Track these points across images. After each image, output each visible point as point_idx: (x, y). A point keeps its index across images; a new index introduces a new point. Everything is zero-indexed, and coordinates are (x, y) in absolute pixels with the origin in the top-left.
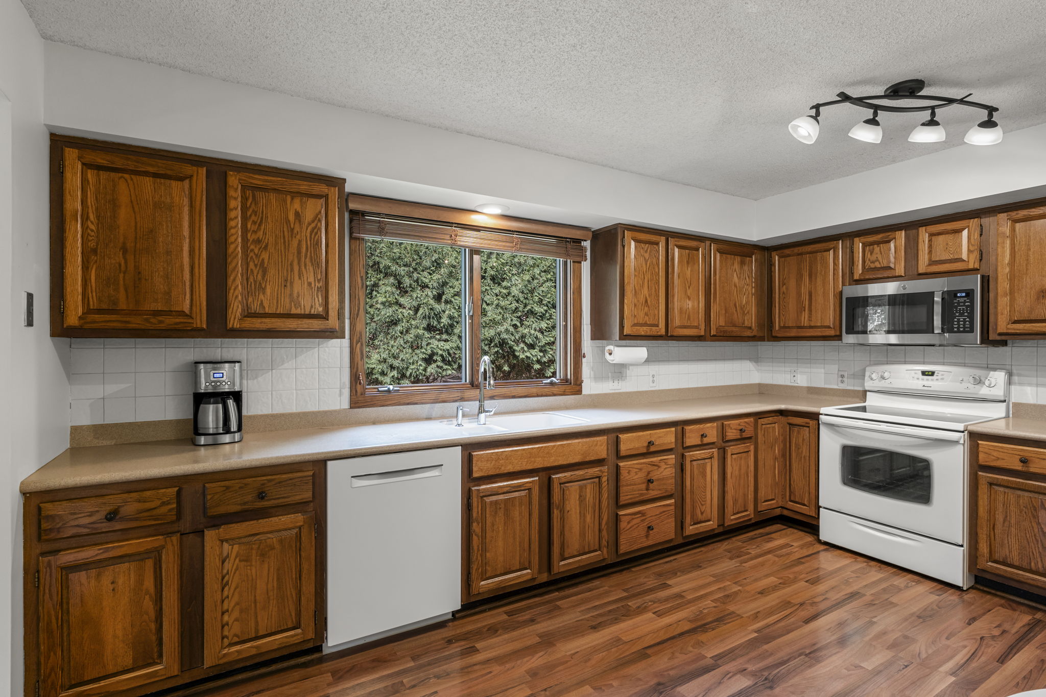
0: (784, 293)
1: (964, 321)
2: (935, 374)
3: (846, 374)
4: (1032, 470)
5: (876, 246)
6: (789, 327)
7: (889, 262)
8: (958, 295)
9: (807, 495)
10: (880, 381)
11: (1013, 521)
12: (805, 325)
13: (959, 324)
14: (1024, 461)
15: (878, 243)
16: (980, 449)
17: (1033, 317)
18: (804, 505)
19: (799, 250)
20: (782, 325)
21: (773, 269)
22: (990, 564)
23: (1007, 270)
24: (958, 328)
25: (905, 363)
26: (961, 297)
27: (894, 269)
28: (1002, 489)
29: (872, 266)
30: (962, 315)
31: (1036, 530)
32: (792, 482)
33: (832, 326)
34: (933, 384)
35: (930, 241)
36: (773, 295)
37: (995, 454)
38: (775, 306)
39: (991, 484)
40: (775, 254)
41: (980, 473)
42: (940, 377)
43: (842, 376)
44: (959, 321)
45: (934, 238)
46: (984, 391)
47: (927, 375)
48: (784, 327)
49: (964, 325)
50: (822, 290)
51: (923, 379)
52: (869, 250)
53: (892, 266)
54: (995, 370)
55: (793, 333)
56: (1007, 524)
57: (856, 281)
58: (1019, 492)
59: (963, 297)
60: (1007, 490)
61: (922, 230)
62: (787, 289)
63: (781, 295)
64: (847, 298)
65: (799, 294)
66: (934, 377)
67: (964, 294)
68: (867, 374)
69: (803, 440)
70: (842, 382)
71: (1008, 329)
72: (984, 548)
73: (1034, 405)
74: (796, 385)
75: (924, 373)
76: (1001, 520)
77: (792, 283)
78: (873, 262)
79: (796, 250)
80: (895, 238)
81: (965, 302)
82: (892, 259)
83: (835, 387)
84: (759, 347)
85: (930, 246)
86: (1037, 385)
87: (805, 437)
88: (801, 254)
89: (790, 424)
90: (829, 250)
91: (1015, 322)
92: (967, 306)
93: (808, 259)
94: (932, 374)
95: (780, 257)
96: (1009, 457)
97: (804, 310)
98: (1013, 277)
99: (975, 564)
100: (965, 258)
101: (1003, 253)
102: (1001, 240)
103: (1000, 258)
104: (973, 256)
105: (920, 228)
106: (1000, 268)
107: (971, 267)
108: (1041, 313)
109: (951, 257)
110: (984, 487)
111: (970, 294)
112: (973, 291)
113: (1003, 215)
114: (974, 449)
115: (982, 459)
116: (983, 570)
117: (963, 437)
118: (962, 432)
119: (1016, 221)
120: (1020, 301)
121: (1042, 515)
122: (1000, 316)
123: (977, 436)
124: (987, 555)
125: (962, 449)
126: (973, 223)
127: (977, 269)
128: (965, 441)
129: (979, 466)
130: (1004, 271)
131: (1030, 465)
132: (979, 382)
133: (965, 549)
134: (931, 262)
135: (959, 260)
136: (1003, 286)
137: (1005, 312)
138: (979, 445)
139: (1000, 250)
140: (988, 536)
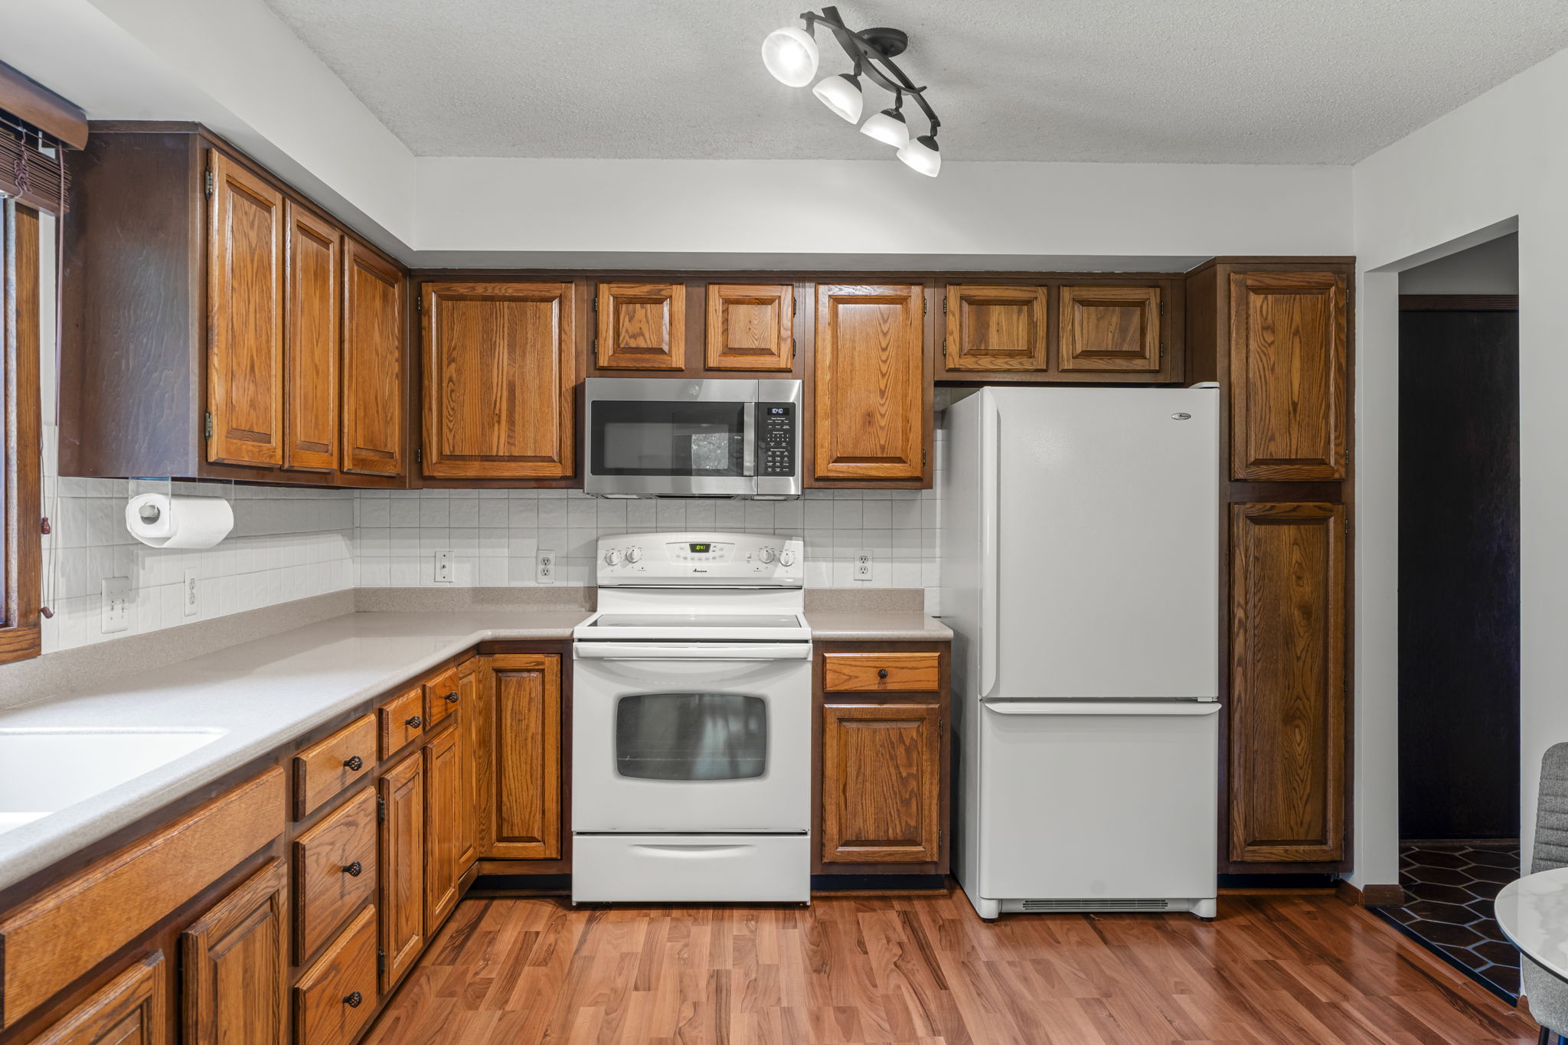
0: (451, 380)
1: (782, 456)
2: (711, 548)
3: (551, 556)
4: (890, 687)
5: (638, 306)
6: (462, 458)
7: (661, 339)
8: (774, 411)
9: (538, 816)
10: (624, 566)
11: (868, 772)
12: (501, 453)
13: (774, 462)
14: (881, 676)
15: (643, 301)
16: (828, 666)
17: (858, 454)
18: (533, 839)
19: (486, 289)
20: (447, 451)
21: (425, 323)
22: (840, 849)
23: (828, 377)
24: (773, 467)
25: (657, 530)
26: (778, 414)
27: (670, 354)
28: (854, 725)
29: (633, 344)
30: (778, 445)
31: (894, 778)
32: (505, 798)
33: (556, 458)
34: (711, 567)
35: (726, 311)
36: (426, 383)
37: (847, 670)
38: (430, 409)
39: (841, 720)
40: (430, 289)
41: (826, 706)
42: (717, 554)
43: (546, 561)
44: (774, 455)
45: (732, 307)
46: (779, 574)
47: (700, 551)
48: (453, 457)
49: (781, 462)
50: (537, 381)
51: (693, 559)
52: (627, 313)
53: (666, 348)
54: (790, 537)
55: (473, 470)
56: (860, 779)
57: (603, 369)
58: (876, 725)
59: (781, 415)
60: (860, 725)
61: (714, 290)
62: (459, 371)
63: (444, 385)
64: (593, 403)
65: (487, 386)
66: (710, 554)
67: (780, 411)
68: (601, 554)
69: (531, 700)
70: (545, 573)
71: (829, 471)
72: (832, 827)
73: (831, 591)
74: (448, 585)
75: (694, 548)
76: (854, 774)
77: (471, 358)
78: (634, 336)
79: (480, 289)
80: (671, 297)
81: (782, 424)
82: (666, 337)
83: (532, 584)
84: (357, 503)
85: (726, 321)
86: (833, 559)
87: (533, 695)
88: (491, 299)
89: (498, 671)
90: (550, 300)
91: (838, 460)
92: (786, 431)
93: (506, 310)
94: (706, 548)
95: (441, 298)
96: (862, 672)
97: (499, 422)
98: (835, 388)
99: (822, 857)
100: (774, 349)
101: (824, 348)
102: (820, 328)
103: (819, 356)
104: (786, 348)
105: (711, 287)
106: (819, 373)
107: (783, 365)
108: (868, 448)
109: (755, 345)
110: (832, 727)
111: (788, 410)
112: (793, 405)
113: (822, 288)
114: (820, 668)
115: (832, 682)
116: (831, 863)
117: (806, 650)
118: (806, 641)
119: (837, 300)
120: (843, 427)
121: (901, 751)
122: (819, 450)
123: (822, 646)
124: (836, 837)
125: (807, 671)
126: (785, 293)
127: (790, 371)
128: (810, 658)
129: (824, 694)
130: (824, 377)
131: (888, 679)
132: (773, 559)
133: (809, 837)
134: (729, 351)
135: (767, 352)
136: (824, 401)
137: (826, 444)
138: (824, 659)
139: (820, 343)
140: (838, 805)
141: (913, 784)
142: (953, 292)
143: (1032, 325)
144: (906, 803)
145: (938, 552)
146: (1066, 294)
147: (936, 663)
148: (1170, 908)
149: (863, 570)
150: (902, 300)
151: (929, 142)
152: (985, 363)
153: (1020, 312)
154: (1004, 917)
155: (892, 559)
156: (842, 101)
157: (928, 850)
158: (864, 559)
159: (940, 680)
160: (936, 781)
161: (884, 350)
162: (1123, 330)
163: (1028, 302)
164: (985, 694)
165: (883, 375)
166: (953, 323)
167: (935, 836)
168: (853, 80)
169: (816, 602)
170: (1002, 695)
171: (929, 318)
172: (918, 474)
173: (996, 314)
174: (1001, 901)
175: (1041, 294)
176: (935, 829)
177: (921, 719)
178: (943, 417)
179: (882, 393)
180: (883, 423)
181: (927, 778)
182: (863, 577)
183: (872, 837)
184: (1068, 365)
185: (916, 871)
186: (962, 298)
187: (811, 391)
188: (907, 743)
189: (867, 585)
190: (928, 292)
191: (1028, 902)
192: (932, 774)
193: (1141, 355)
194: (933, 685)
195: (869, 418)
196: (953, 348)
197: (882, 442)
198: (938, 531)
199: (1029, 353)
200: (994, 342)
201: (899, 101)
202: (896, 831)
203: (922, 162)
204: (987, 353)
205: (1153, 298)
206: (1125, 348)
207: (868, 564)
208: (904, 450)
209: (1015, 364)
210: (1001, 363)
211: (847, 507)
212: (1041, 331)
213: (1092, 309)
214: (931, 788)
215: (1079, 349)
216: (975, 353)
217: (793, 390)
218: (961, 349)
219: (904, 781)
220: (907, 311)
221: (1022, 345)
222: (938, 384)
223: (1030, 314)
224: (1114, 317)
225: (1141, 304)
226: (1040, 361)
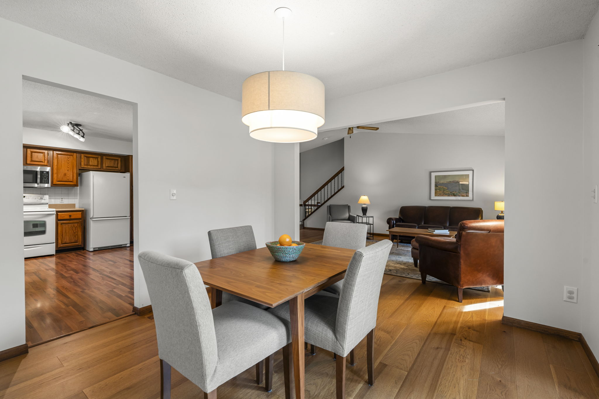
1: (46, 180)
2: (25, 197)
4: (72, 218)
8: (44, 172)
11: (67, 232)
13: (44, 181)
14: (70, 216)
17: (63, 180)
22: (62, 245)
23: (56, 167)
24: (44, 182)
26: (45, 173)
28: (64, 224)
30: (45, 178)
31: (73, 232)
34: (25, 200)
35: (31, 154)
37: (63, 216)
39: (61, 224)
41: (59, 222)
42: (27, 198)
44: (44, 180)
45: (33, 153)
46: (43, 201)
54: (46, 195)
58: (69, 224)
59: (46, 173)
60: (66, 224)
71: (56, 183)
72: (60, 241)
73: (54, 204)
76: (64, 232)
81: (46, 175)
85: (32, 156)
86: (55, 199)
91: (59, 181)
92: (47, 176)
96: (66, 216)
98: (57, 169)
99: (57, 247)
100: (43, 161)
101: (55, 162)
102: (54, 158)
103: (54, 163)
104: (46, 162)
105: (28, 149)
106: (54, 166)
107: (46, 164)
108: (65, 179)
109: (39, 160)
110: (59, 225)
111: (48, 173)
112: (49, 172)
113: (54, 152)
114: (57, 215)
115: (59, 218)
116: (59, 248)
117: (55, 212)
118: (54, 211)
119: (58, 154)
120: (59, 176)
121: (74, 228)
122: (54, 180)
123: (57, 212)
124: (61, 243)
125: (54, 216)
126: (46, 152)
127: (47, 165)
128: (55, 214)
129: (58, 220)
130: (55, 167)
131: (71, 217)
132: (41, 199)
133: (55, 243)
134: (32, 161)
135: (42, 162)
136: (55, 171)
137: (56, 178)
138: (58, 214)
139: (54, 161)
140: (61, 238)
141: (77, 233)
142: (82, 155)
143: (98, 161)
144: (75, 236)
145: (78, 197)
146: (104, 157)
147: (81, 214)
148: (123, 246)
149: (62, 201)
150: (72, 155)
151: (83, 137)
152: (89, 167)
153: (96, 159)
154: (94, 251)
155: (68, 199)
156: (72, 133)
157: (80, 243)
158: (62, 199)
159: (82, 216)
160: (81, 232)
161: (68, 163)
162: (114, 164)
163: (97, 158)
164: (91, 217)
165: (68, 168)
166: (82, 160)
167: (81, 241)
168: (73, 130)
169: (51, 206)
170: (94, 217)
171: (78, 158)
172: (75, 184)
173: (91, 159)
174: (94, 248)
175: (100, 157)
176: (81, 240)
177: (78, 223)
178: (80, 175)
179: (68, 170)
180: (68, 175)
181: (79, 232)
182: (62, 202)
183: (68, 242)
184: (104, 168)
185: (77, 247)
186: (84, 156)
187: (52, 169)
188: (75, 226)
189: (62, 203)
190: (78, 154)
191: (99, 248)
192: (80, 231)
193: (117, 167)
194: (81, 217)
195: (65, 174)
196: (82, 164)
197: (68, 178)
198: (78, 194)
199: (97, 166)
200: (91, 163)
201: (79, 132)
202: (73, 241)
203: (82, 140)
204: (89, 165)
205: (120, 159)
206: (115, 166)
207: (63, 200)
208: (73, 180)
209: (95, 167)
210: (92, 167)
211: (58, 190)
212: (100, 162)
213: (109, 160)
214: (80, 234)
215: (107, 166)
216: (87, 165)
217: (48, 169)
218: (84, 164)
219: (75, 233)
220: (73, 157)
221: (96, 165)
222: (79, 169)
223: (98, 160)
224: (113, 161)
225: (118, 160)
226: (99, 167)
